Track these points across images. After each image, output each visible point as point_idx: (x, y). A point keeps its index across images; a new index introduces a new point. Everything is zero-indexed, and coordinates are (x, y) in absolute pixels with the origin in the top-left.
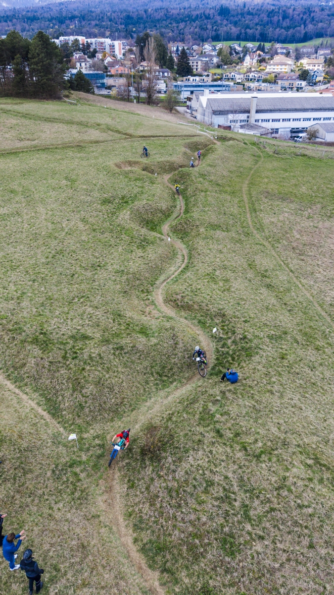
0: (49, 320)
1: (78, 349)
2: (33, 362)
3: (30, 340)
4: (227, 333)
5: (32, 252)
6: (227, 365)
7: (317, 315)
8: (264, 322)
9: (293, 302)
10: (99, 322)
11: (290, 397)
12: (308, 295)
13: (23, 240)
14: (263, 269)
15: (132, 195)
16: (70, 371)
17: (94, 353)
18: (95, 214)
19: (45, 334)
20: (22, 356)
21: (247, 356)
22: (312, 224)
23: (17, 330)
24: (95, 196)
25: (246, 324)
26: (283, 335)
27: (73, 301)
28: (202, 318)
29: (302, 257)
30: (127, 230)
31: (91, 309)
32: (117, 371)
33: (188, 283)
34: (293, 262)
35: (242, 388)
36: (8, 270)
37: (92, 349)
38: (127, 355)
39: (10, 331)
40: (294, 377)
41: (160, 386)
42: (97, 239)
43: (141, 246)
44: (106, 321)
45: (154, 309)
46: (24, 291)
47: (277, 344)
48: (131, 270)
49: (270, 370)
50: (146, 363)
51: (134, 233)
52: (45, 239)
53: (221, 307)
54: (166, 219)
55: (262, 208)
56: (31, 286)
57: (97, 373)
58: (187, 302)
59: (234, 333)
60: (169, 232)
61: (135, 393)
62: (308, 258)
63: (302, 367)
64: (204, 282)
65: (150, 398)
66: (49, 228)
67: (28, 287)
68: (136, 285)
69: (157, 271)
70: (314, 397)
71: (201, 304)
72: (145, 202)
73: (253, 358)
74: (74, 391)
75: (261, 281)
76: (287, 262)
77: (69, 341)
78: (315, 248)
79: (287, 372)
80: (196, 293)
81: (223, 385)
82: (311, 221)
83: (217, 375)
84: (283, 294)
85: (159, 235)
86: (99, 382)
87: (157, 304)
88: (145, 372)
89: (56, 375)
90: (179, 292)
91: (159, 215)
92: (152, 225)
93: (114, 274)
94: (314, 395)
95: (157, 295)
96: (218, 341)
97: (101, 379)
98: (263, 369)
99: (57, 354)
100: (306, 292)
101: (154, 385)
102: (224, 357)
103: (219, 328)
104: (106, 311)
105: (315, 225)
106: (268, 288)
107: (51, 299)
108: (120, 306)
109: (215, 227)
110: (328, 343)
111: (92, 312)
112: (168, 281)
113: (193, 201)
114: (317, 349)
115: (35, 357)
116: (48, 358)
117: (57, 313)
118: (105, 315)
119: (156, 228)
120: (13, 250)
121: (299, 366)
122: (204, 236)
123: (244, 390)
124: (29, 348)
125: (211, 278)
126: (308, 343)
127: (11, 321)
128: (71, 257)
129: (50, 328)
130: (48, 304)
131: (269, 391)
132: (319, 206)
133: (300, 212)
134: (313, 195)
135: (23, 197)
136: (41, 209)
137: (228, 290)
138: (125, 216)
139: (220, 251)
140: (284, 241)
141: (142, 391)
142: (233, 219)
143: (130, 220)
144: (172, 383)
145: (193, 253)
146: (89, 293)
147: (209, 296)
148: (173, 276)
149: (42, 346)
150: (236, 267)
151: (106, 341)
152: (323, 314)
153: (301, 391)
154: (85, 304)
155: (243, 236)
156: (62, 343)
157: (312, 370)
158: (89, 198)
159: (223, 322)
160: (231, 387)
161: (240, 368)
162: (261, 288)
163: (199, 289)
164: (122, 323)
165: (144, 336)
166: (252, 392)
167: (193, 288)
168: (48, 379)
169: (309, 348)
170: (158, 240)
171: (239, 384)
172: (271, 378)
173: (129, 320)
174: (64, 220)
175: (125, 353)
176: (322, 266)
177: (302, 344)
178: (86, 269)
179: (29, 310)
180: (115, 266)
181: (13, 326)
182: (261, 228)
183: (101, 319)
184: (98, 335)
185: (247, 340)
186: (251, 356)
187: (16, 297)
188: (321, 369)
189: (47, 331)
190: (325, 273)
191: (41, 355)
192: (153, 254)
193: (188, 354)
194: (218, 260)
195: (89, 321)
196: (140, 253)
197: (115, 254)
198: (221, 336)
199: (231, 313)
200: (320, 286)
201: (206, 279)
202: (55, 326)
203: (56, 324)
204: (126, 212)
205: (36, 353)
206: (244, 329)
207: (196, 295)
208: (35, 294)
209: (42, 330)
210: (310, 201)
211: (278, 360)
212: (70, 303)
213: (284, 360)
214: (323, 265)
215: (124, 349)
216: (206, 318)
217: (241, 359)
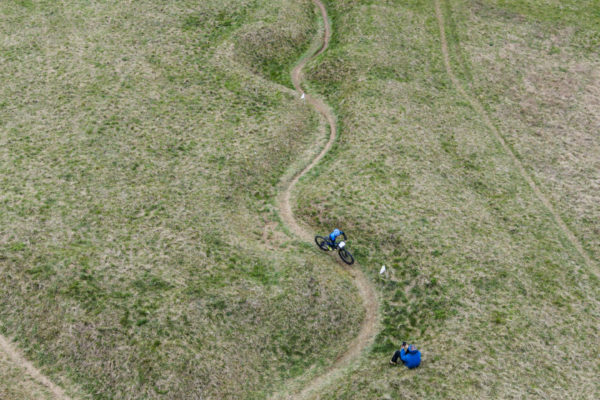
0: (97, 252)
1: (148, 308)
2: (70, 330)
3: (65, 289)
4: (403, 274)
5: (63, 122)
6: (403, 332)
7: (560, 239)
8: (468, 255)
9: (519, 216)
10: (183, 256)
11: (508, 393)
12: (546, 202)
13: (46, 98)
14: (468, 152)
15: (238, 11)
16: (134, 347)
17: (176, 314)
18: (171, 47)
19: (90, 278)
20: (51, 319)
21: (436, 318)
22: (556, 65)
23: (41, 271)
24: (173, 12)
25: (437, 260)
26: (499, 280)
27: (137, 216)
28: (361, 246)
29: (538, 130)
30: (230, 79)
31: (168, 230)
32: (215, 347)
33: (336, 181)
34: (521, 139)
35: (427, 377)
36: (21, 157)
37: (171, 307)
38: (232, 317)
39: (31, 273)
40: (515, 356)
41: (288, 372)
42: (177, 97)
43: (255, 111)
44: (195, 254)
45: (277, 230)
46: (53, 196)
47: (488, 296)
48: (237, 156)
49: (476, 344)
50: (264, 332)
51: (243, 85)
52: (84, 97)
53: (393, 227)
54: (299, 55)
55: (469, 34)
56: (63, 188)
57: (181, 351)
58: (335, 218)
59: (415, 275)
60: (305, 81)
61: (244, 384)
62: (548, 132)
63: (530, 339)
64: (365, 180)
65: (271, 393)
66: (92, 76)
67: (59, 190)
68: (246, 184)
69: (282, 157)
70: (548, 392)
71: (358, 221)
72: (260, 24)
73: (447, 322)
74: (142, 383)
75: (463, 176)
76: (510, 139)
77: (131, 291)
78: (561, 111)
79: (503, 348)
80: (350, 201)
81: (394, 371)
82: (556, 58)
83: (384, 351)
84: (501, 200)
85: (286, 90)
86: (184, 368)
87: (282, 219)
88: (262, 346)
89: (111, 353)
90: (321, 198)
91: (286, 49)
92: (273, 68)
93: (207, 165)
94: (550, 389)
95: (283, 202)
96: (387, 289)
97: (188, 361)
98: (463, 342)
99: (112, 316)
100: (542, 197)
101: (278, 370)
102: (397, 317)
103: (389, 265)
104: (194, 235)
105: (562, 66)
106: (476, 188)
107: (99, 213)
108: (218, 225)
109: (384, 72)
110: (576, 293)
111: (170, 237)
112: (303, 174)
113: (347, 22)
114: (557, 303)
115: (73, 321)
116: (97, 322)
117: (110, 238)
118: (192, 242)
119: (280, 73)
120: (29, 118)
121: (525, 336)
122: (365, 91)
123: (430, 381)
124: (64, 304)
125: (376, 171)
126: (543, 293)
127: (30, 254)
128: (133, 132)
129: (98, 268)
130: (95, 222)
131: (472, 383)
132: (570, 29)
133: (536, 40)
134: (561, 7)
135: (43, 13)
136: (76, 38)
137: (405, 194)
138: (225, 52)
139: (394, 121)
140: (507, 99)
141: (257, 381)
142: (417, 56)
143: (234, 60)
144: (307, 365)
145: (345, 121)
146: (164, 200)
147: (373, 207)
148: (311, 166)
149: (86, 302)
150: (420, 150)
151: (196, 291)
152: (571, 237)
153: (528, 382)
154: (158, 222)
155: (434, 88)
156: (119, 296)
157: (547, 344)
158: (161, 17)
159: (396, 253)
160: (409, 375)
161: (425, 340)
162: (464, 189)
163: (356, 193)
164: (222, 257)
165: (260, 283)
166: (444, 385)
167: (346, 190)
168: (98, 359)
169: (544, 302)
170: (284, 98)
171: (422, 370)
172: (476, 358)
173: (235, 251)
174: (117, 60)
175: (228, 314)
176: (571, 146)
177: (532, 296)
178: (158, 156)
179: (61, 233)
180: (209, 149)
181: (35, 263)
182: (465, 74)
183: (186, 250)
184: (180, 281)
185: (437, 289)
186: (444, 318)
187: (37, 208)
188: (562, 340)
189: (93, 273)
190: (577, 160)
191: (85, 318)
192: (274, 124)
193: (335, 313)
194: (389, 136)
195: (166, 254)
196: (251, 123)
197: (210, 125)
198: (393, 279)
199: (411, 237)
200: (567, 185)
201: (368, 174)
202: (107, 264)
203: (109, 260)
204: (228, 45)
205: (75, 313)
206: (433, 269)
207: (350, 204)
208: (72, 203)
209: (84, 271)
210: (556, 19)
211: (490, 325)
212: (132, 219)
213: (500, 326)
214: (574, 144)
215: (226, 307)
216: (368, 245)
217: (426, 323)
